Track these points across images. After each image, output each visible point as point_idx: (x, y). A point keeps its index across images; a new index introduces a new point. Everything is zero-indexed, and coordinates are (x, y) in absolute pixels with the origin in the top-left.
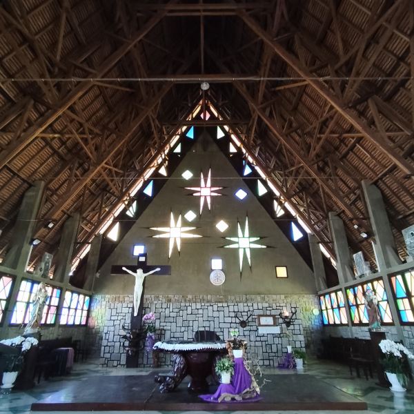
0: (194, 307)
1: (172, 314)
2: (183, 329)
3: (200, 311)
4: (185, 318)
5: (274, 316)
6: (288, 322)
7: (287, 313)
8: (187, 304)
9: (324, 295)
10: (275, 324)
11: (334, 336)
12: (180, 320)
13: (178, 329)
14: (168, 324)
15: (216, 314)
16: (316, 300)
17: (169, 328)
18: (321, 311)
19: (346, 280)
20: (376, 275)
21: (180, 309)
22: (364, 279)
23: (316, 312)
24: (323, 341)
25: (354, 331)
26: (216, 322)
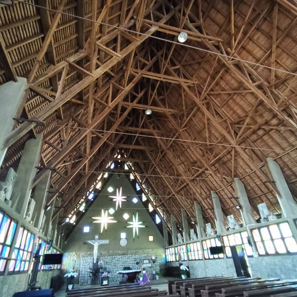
5: (149, 260)
6: (154, 262)
7: (154, 258)
9: (167, 249)
10: (149, 263)
11: (170, 266)
16: (164, 251)
18: (166, 256)
19: (175, 244)
20: (184, 243)
22: (180, 244)
23: (164, 256)
24: (166, 269)
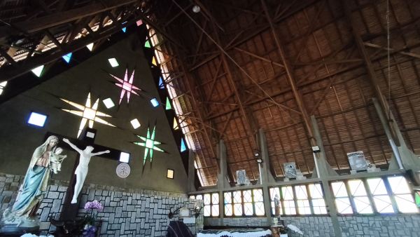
0: (134, 198)
1: (112, 204)
2: (121, 220)
3: (139, 202)
4: (124, 208)
6: (197, 216)
7: (197, 207)
8: (129, 194)
12: (119, 211)
13: (116, 220)
14: (107, 215)
15: (152, 206)
17: (107, 219)
20: (256, 186)
21: (121, 199)
25: (224, 221)
26: (151, 214)
